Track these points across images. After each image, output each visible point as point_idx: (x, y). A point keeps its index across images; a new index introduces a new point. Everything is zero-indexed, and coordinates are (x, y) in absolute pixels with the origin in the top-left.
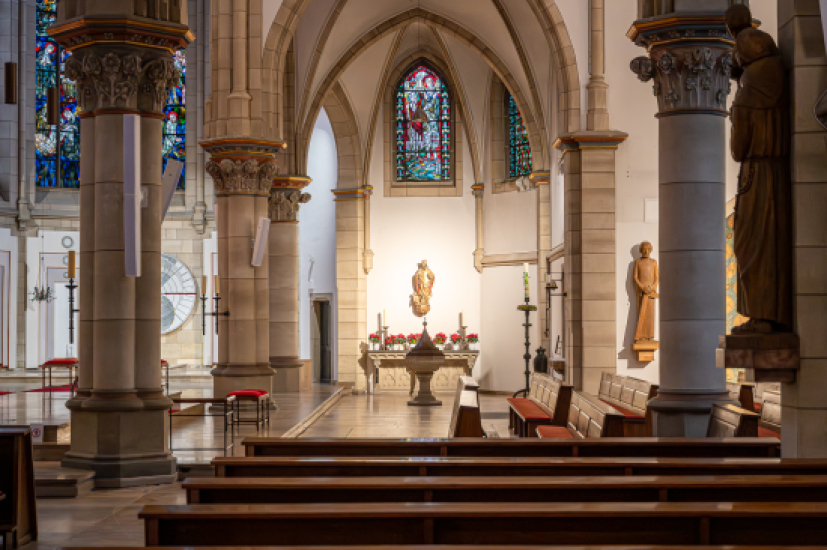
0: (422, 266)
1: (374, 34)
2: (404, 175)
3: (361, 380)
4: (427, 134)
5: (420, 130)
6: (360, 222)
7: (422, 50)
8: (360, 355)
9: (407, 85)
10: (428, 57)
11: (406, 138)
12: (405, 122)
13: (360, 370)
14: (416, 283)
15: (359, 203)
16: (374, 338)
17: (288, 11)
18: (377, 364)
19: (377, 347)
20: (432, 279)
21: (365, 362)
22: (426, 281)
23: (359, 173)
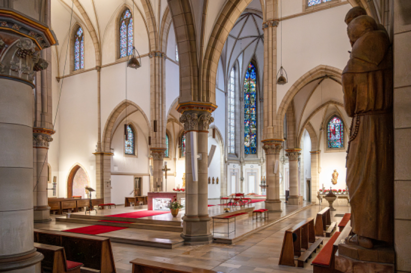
0: (335, 171)
1: (318, 109)
2: (330, 146)
3: (318, 201)
4: (337, 136)
5: (335, 134)
6: (317, 160)
7: (335, 112)
8: (317, 195)
9: (331, 122)
10: (337, 114)
11: (330, 137)
12: (330, 133)
13: (317, 199)
14: (333, 176)
15: (317, 155)
16: (321, 190)
17: (283, 103)
18: (322, 197)
19: (321, 193)
20: (338, 174)
21: (319, 197)
22: (336, 175)
23: (317, 147)
